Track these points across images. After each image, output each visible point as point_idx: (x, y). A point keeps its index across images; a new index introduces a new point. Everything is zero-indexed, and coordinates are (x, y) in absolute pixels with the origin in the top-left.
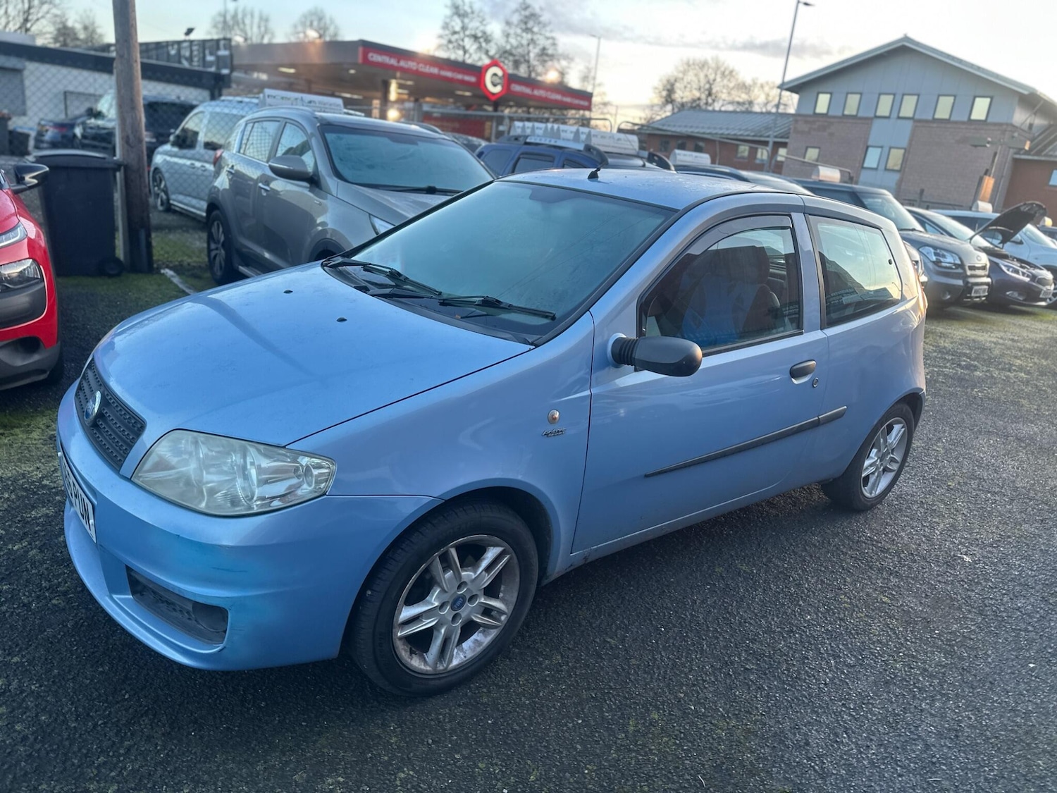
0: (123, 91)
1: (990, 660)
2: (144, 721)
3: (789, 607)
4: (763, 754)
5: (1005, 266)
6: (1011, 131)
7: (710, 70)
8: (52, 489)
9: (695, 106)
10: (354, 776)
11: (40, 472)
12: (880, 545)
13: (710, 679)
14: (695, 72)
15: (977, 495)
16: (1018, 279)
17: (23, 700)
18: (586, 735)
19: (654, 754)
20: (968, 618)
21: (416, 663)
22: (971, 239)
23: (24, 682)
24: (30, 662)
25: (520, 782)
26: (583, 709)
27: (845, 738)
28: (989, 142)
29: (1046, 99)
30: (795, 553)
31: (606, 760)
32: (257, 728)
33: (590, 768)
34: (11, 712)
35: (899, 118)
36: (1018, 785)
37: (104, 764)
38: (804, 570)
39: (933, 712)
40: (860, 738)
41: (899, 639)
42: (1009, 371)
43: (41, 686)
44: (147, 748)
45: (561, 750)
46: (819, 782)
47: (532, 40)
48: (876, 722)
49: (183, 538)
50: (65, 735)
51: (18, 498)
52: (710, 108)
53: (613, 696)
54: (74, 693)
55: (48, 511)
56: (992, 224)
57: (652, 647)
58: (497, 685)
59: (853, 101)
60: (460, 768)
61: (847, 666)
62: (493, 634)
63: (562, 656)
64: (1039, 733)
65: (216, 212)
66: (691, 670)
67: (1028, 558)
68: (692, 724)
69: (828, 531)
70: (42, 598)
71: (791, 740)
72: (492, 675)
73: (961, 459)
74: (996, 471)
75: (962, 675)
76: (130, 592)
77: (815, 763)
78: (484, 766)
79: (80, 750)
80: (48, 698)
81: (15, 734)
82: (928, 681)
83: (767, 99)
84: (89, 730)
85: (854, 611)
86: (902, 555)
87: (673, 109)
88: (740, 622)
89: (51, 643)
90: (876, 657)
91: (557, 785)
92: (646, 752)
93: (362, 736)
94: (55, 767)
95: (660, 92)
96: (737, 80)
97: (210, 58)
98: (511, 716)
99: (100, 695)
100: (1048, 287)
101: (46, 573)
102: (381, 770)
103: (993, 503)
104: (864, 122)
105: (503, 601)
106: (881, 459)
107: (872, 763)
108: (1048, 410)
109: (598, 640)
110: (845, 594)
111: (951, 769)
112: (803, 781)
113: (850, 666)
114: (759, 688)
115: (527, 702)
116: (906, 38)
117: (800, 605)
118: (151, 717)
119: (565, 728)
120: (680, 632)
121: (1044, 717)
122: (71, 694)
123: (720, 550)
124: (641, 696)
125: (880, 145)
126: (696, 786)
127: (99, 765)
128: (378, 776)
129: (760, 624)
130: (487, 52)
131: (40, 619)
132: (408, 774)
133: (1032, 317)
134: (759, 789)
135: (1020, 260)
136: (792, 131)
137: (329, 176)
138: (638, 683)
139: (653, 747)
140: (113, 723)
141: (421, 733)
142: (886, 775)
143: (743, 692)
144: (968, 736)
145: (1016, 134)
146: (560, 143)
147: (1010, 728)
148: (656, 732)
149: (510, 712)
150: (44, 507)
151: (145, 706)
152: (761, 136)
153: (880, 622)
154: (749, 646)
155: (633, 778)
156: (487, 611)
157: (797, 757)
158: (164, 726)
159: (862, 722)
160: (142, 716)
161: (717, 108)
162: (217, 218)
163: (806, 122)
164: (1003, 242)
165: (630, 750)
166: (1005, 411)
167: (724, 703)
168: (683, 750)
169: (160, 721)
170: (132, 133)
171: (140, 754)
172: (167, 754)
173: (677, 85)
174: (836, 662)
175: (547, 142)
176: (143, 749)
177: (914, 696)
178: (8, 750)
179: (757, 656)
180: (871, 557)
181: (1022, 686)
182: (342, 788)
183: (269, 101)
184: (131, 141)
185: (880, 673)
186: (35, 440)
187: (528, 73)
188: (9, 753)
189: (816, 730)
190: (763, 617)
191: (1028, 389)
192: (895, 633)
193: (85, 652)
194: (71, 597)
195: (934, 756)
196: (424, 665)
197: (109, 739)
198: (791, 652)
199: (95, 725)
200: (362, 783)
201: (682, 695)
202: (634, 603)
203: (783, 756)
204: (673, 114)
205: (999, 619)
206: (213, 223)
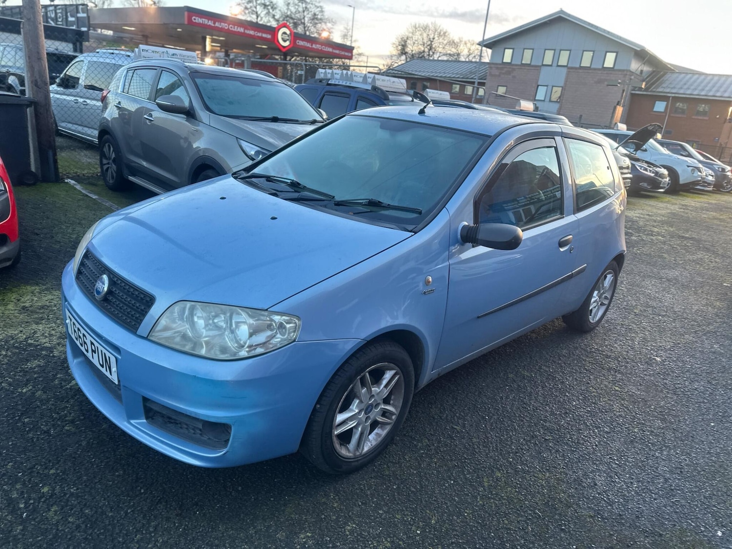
0: (31, 46)
1: (688, 423)
2: (160, 507)
3: (561, 397)
4: (571, 493)
5: (639, 166)
6: (629, 75)
7: (431, 31)
8: (37, 346)
9: (420, 57)
10: (317, 531)
11: (24, 334)
12: (604, 353)
13: (526, 448)
14: (420, 33)
15: (653, 317)
16: (647, 175)
17: (68, 500)
18: (458, 491)
19: (504, 499)
20: (668, 397)
21: (343, 452)
22: (617, 148)
23: (64, 487)
24: (64, 473)
25: (426, 525)
26: (452, 474)
27: (617, 479)
28: (619, 83)
29: (651, 53)
30: (555, 362)
31: (476, 506)
32: (241, 505)
33: (468, 511)
34: (62, 509)
35: (558, 66)
36: (723, 499)
37: (141, 540)
38: (563, 373)
39: (664, 458)
40: (625, 478)
41: (632, 413)
42: (652, 236)
43: (78, 489)
44: (169, 525)
45: (446, 502)
46: (609, 507)
47: (306, 8)
48: (632, 467)
49: (198, 377)
50: (107, 522)
51: (14, 354)
52: (431, 58)
53: (468, 464)
54: (103, 492)
55: (39, 363)
56: (630, 139)
57: (483, 429)
58: (392, 462)
59: (528, 54)
60: (384, 519)
61: (605, 433)
62: (388, 428)
63: (429, 440)
64: (727, 466)
65: (106, 137)
66: (512, 443)
67: (692, 356)
68: (523, 478)
69: (571, 346)
70: (56, 426)
71: (585, 482)
72: (387, 456)
73: (638, 295)
74: (661, 302)
75: (674, 433)
76: (144, 417)
77: (604, 496)
78: (400, 517)
79: (121, 531)
80: (86, 497)
81: (70, 525)
82: (656, 439)
83: (469, 52)
84: (123, 517)
85: (600, 397)
86: (619, 359)
87: (406, 58)
88: (534, 410)
89: (74, 458)
90: (621, 426)
91: (450, 525)
92: (499, 498)
93: (314, 504)
94: (107, 545)
95: (397, 47)
96: (449, 38)
97: (71, 19)
98: (407, 482)
99: (122, 491)
100: (665, 180)
101: (53, 407)
102: (333, 526)
103: (664, 322)
104: (535, 68)
105: (394, 406)
106: (600, 297)
107: (636, 492)
108: (681, 260)
109: (448, 428)
110: (592, 386)
111: (683, 492)
112: (600, 508)
113: (607, 433)
114: (557, 451)
115: (415, 472)
116: (562, 11)
117: (567, 396)
118: (164, 504)
119: (444, 487)
120: (498, 418)
121: (727, 456)
122: (102, 493)
123: (508, 363)
124: (486, 462)
125: (546, 85)
126: (536, 517)
127: (138, 541)
128: (333, 530)
129: (546, 410)
130: (274, 16)
131: (60, 441)
132: (352, 527)
133: (656, 199)
134: (575, 515)
135: (647, 162)
136: (488, 74)
137: (201, 110)
138: (482, 454)
139: (503, 495)
140: (138, 511)
141: (352, 498)
142: (647, 500)
143: (548, 454)
144: (688, 471)
145: (633, 77)
146: (353, 85)
147: (710, 464)
148: (502, 485)
149: (406, 479)
150: (35, 360)
151: (158, 497)
152: (467, 78)
153: (618, 403)
154: (543, 425)
155: (496, 516)
156: (385, 413)
157: (592, 493)
158: (175, 509)
159: (624, 468)
160: (157, 504)
161: (436, 59)
162: (108, 141)
163: (497, 68)
164: (636, 150)
165: (489, 498)
166: (656, 262)
167: (538, 462)
168: (522, 495)
169: (171, 506)
170: (39, 78)
171: (165, 530)
172: (184, 528)
173: (409, 41)
174: (598, 431)
175: (344, 84)
176: (166, 526)
177: (650, 449)
178: (69, 537)
179: (550, 431)
180: (601, 362)
181: (711, 438)
182: (312, 540)
183: (143, 54)
184: (39, 84)
185: (627, 435)
186: (12, 310)
187: (304, 31)
188: (70, 538)
189: (599, 475)
190: (547, 405)
191: (666, 247)
192: (628, 410)
193: (101, 462)
194: (78, 424)
195: (672, 486)
196: (349, 453)
197: (139, 522)
198: (570, 427)
199: (126, 513)
200: (324, 535)
201: (511, 460)
202: (464, 402)
203: (583, 493)
204: (407, 62)
205: (687, 396)
206: (104, 145)
